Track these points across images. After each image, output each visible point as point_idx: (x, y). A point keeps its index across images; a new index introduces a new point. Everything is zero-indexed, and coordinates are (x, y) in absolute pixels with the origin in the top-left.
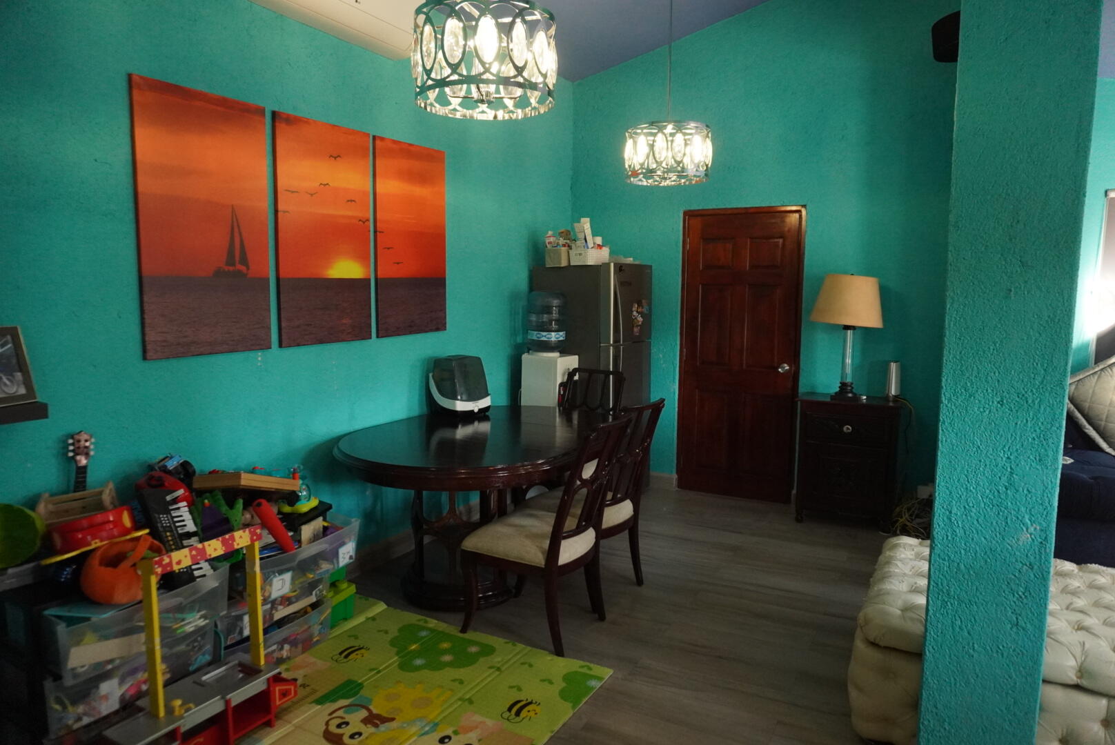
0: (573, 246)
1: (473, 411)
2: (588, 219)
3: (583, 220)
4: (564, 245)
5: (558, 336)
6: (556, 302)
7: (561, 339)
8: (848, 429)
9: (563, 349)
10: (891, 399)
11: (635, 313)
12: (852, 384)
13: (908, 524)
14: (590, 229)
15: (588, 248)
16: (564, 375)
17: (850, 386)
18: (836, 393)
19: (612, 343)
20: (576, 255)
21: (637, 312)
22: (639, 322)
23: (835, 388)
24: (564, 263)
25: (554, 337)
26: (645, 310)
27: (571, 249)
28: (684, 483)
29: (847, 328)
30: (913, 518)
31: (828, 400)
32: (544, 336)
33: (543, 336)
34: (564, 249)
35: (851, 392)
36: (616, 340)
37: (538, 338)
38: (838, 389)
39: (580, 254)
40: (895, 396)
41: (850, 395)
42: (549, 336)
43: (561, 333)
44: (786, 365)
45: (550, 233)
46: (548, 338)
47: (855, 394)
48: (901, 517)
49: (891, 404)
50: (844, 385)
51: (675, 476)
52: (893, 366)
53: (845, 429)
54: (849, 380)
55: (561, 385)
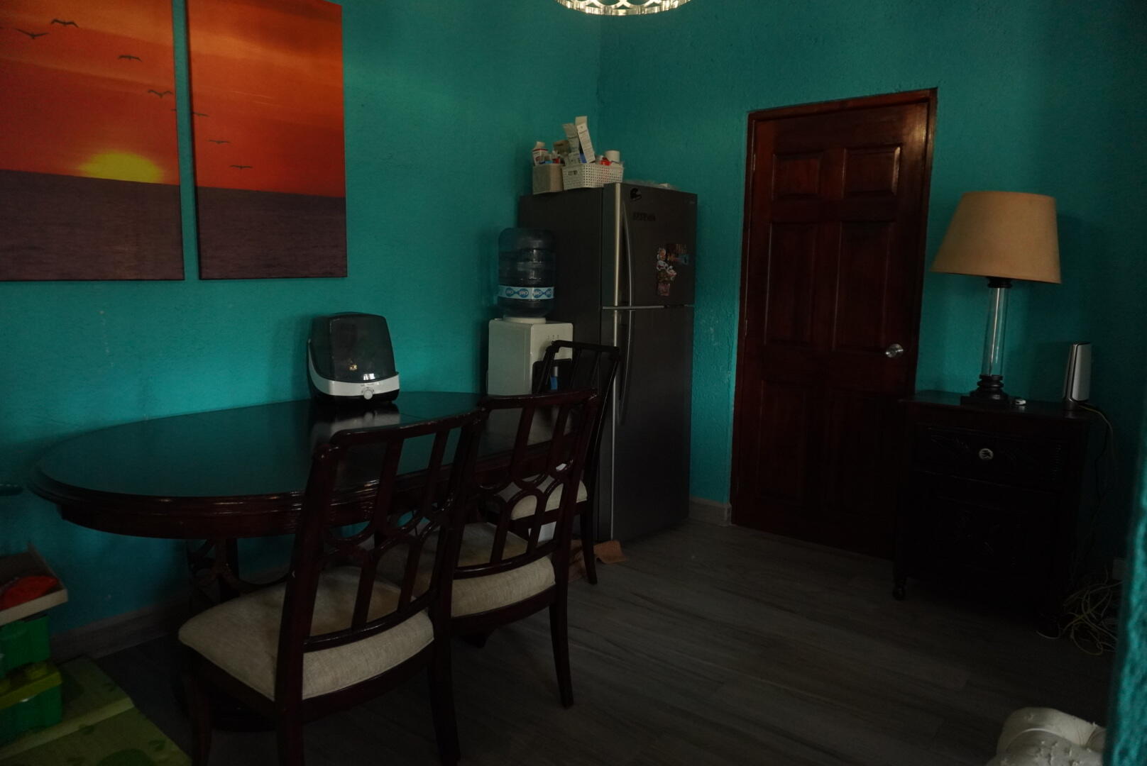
0: (566, 161)
1: (362, 397)
2: (585, 118)
3: (578, 119)
4: (555, 161)
5: (538, 293)
6: (537, 243)
7: (544, 297)
8: (987, 454)
9: (551, 313)
10: (1071, 407)
11: (661, 263)
12: (1001, 378)
13: (1093, 626)
14: (587, 133)
15: (584, 161)
16: (541, 350)
17: (998, 382)
18: (972, 393)
19: (616, 304)
20: (570, 173)
21: (666, 261)
22: (669, 276)
23: (972, 386)
24: (554, 187)
25: (532, 294)
26: (681, 260)
27: (564, 166)
28: (740, 516)
29: (996, 282)
30: (1102, 615)
31: (957, 403)
32: (517, 293)
33: (515, 293)
34: (554, 166)
35: (999, 391)
36: (624, 302)
37: (508, 295)
38: (975, 387)
39: (575, 172)
40: (1078, 403)
41: (996, 397)
42: (523, 293)
43: (544, 290)
44: (898, 346)
45: (539, 144)
46: (522, 296)
47: (1005, 396)
48: (1080, 612)
49: (1070, 416)
50: (986, 381)
51: (727, 505)
52: (1078, 351)
53: (981, 453)
54: (995, 372)
55: (536, 365)
